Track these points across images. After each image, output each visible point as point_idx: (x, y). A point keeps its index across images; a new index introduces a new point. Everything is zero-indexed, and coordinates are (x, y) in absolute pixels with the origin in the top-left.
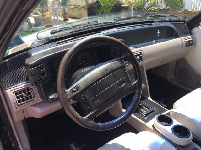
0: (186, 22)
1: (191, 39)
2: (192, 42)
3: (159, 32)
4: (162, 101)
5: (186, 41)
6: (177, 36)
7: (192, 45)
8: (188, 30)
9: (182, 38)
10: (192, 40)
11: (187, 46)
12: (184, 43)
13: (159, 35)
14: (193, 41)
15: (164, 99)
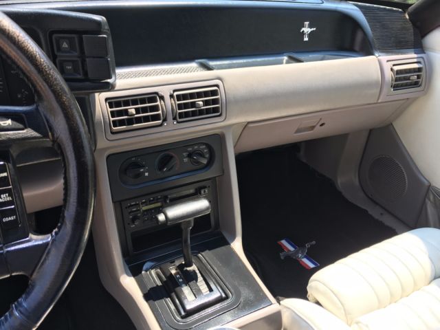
0: (410, 9)
1: (416, 66)
2: (419, 77)
3: (307, 30)
4: (307, 245)
5: (396, 68)
6: (367, 50)
7: (416, 84)
8: (410, 35)
9: (384, 58)
10: (419, 70)
11: (396, 87)
12: (389, 75)
13: (306, 39)
14: (423, 74)
15: (314, 242)
